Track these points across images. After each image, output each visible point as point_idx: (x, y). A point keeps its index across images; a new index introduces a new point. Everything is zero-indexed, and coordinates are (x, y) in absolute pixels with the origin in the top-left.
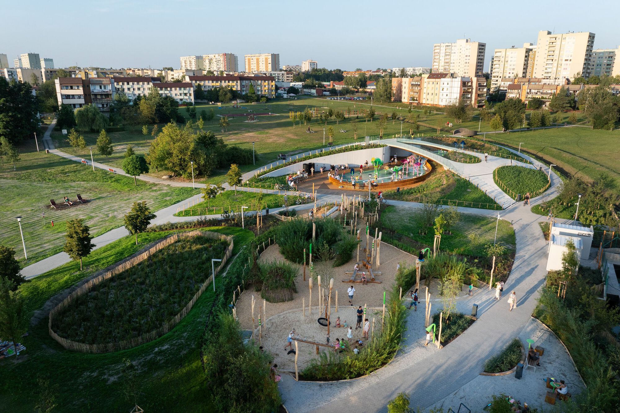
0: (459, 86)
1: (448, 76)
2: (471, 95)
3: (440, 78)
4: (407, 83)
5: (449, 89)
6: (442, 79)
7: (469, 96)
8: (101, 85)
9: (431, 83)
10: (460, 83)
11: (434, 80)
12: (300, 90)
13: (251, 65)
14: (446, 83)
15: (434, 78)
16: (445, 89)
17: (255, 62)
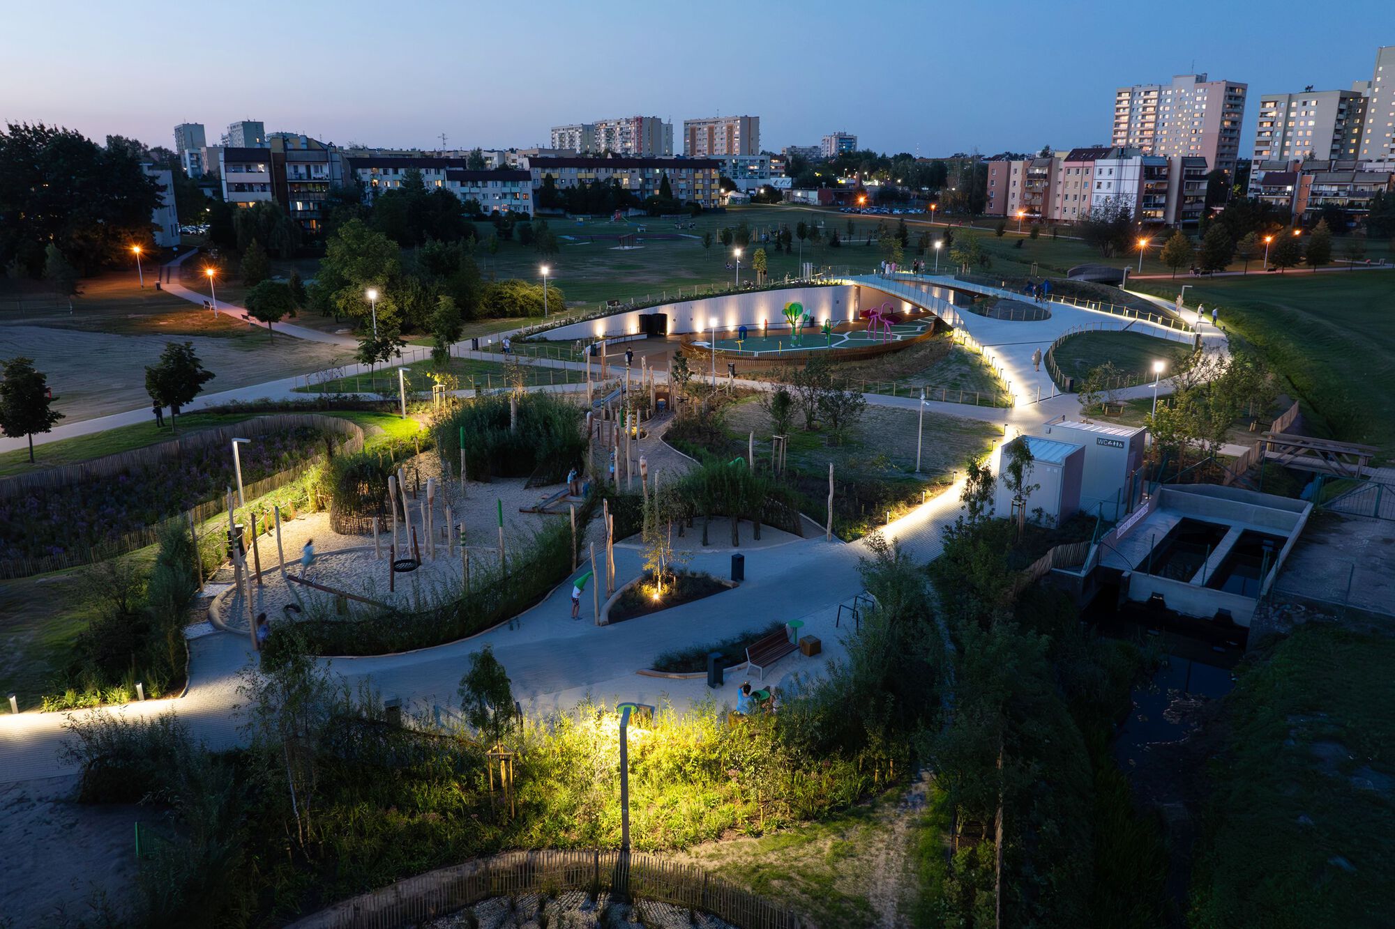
0: (1137, 177)
1: (1114, 153)
2: (1167, 200)
3: (1093, 159)
4: (1020, 172)
5: (1112, 185)
6: (1099, 162)
7: (1163, 200)
8: (308, 164)
9: (1073, 171)
10: (1138, 169)
11: (1079, 164)
12: (784, 192)
13: (698, 142)
14: (1105, 171)
15: (1079, 160)
16: (1104, 185)
17: (706, 136)
